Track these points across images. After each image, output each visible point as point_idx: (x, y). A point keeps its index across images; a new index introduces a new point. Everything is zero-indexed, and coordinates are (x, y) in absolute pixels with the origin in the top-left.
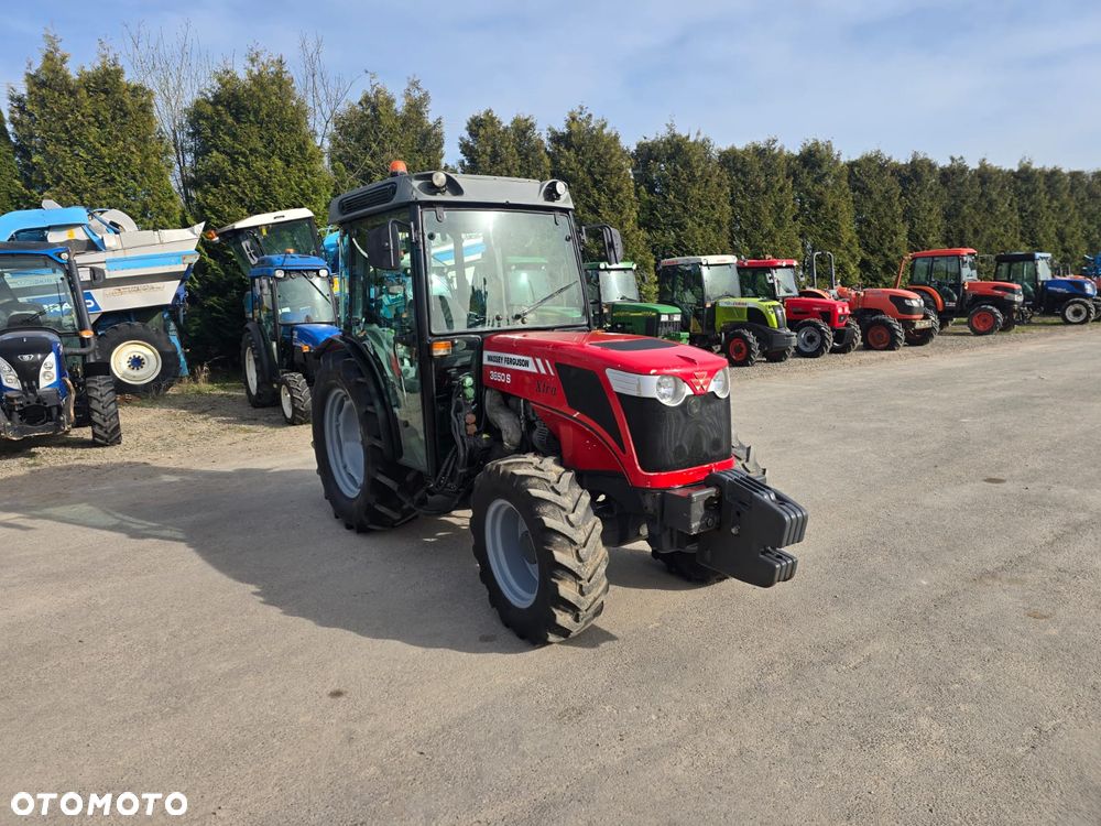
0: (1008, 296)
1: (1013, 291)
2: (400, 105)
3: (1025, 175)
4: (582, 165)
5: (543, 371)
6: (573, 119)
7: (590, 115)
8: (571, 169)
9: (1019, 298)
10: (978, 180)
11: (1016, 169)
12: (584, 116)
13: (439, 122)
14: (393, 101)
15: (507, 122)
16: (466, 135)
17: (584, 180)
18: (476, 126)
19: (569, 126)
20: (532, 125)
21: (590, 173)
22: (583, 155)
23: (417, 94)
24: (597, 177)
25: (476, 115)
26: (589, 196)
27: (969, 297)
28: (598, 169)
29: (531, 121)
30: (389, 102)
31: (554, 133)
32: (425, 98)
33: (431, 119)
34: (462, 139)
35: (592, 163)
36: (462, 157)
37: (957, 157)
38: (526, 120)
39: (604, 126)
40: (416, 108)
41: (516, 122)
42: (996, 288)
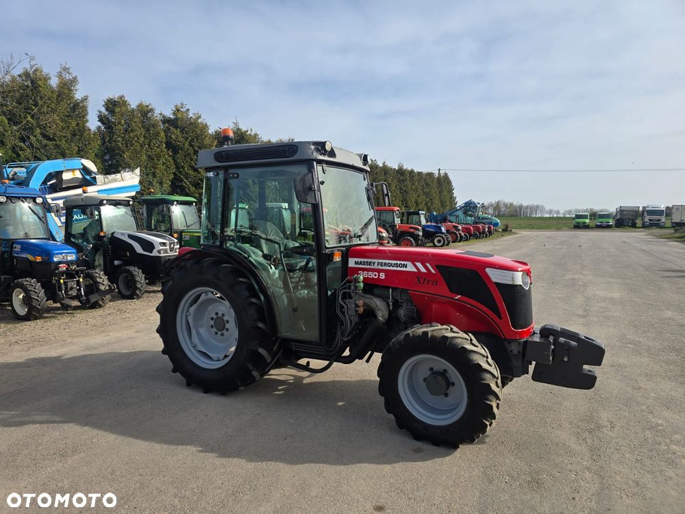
0: (416, 232)
1: (418, 229)
2: (54, 82)
3: (401, 172)
4: (186, 140)
5: (423, 270)
6: (178, 110)
7: (188, 110)
8: (179, 142)
9: (421, 234)
10: (383, 172)
11: (397, 168)
12: (185, 109)
13: (86, 99)
14: (49, 78)
15: (133, 104)
16: (103, 110)
17: (188, 150)
18: (112, 105)
19: (174, 114)
20: (152, 110)
21: (191, 145)
22: (186, 133)
23: (68, 77)
24: (196, 149)
25: (111, 97)
26: (191, 160)
27: (399, 233)
28: (197, 144)
29: (150, 107)
30: (47, 79)
31: (164, 117)
32: (74, 80)
33: (78, 96)
34: (100, 112)
35: (193, 139)
36: (99, 124)
37: (373, 160)
38: (147, 106)
39: (199, 117)
40: (67, 86)
41: (140, 106)
42: (411, 228)
